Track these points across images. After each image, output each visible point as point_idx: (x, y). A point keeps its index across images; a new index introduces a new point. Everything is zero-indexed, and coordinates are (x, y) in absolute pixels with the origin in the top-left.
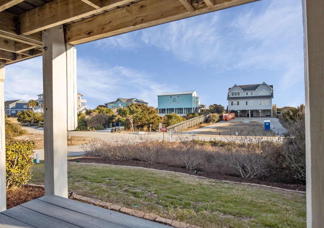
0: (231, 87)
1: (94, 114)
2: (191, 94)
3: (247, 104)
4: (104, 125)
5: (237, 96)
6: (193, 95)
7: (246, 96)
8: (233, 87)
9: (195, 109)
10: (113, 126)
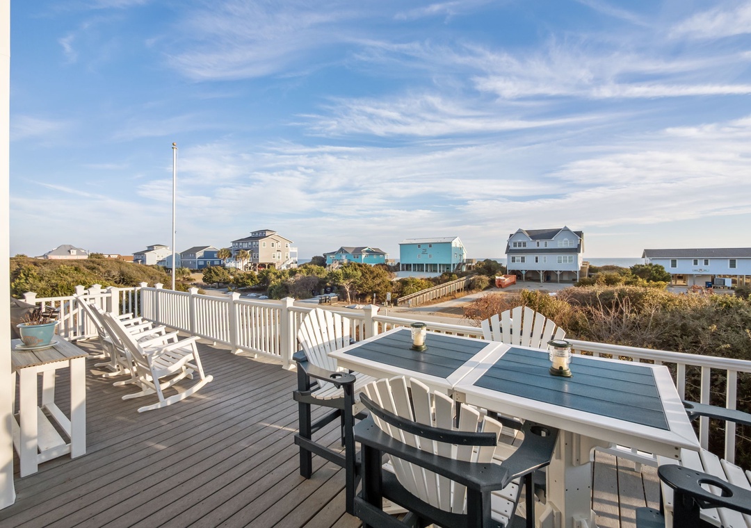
0: (514, 232)
1: (299, 276)
2: (450, 243)
3: (537, 261)
4: (312, 291)
5: (522, 248)
6: (453, 245)
7: (536, 247)
8: (517, 232)
9: (456, 266)
10: (326, 292)
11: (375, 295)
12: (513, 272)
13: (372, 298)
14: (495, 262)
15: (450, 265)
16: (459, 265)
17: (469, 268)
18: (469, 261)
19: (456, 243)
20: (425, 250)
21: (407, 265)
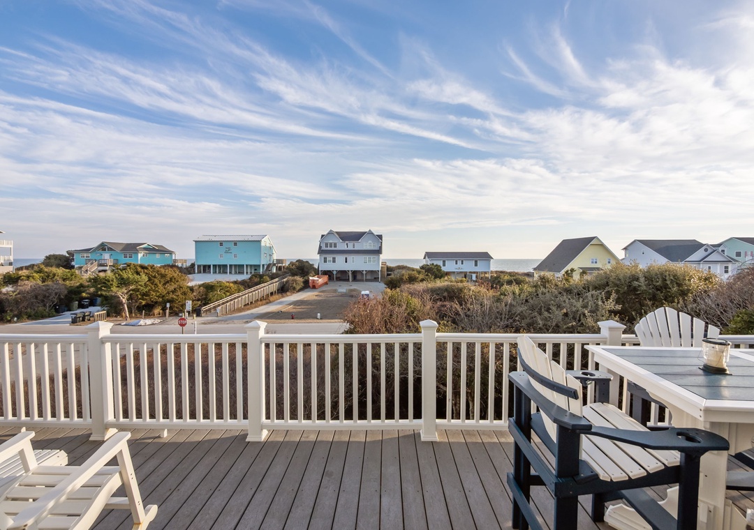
0: (325, 233)
1: (27, 285)
2: (260, 241)
3: (346, 262)
4: (55, 306)
5: (333, 248)
6: (263, 244)
7: (345, 248)
8: (329, 233)
9: (265, 267)
10: (81, 306)
11: (168, 305)
12: (325, 273)
13: (164, 309)
14: (307, 262)
15: (259, 266)
16: (269, 266)
17: (279, 269)
18: (279, 261)
19: (265, 242)
20: (229, 249)
21: (205, 266)
